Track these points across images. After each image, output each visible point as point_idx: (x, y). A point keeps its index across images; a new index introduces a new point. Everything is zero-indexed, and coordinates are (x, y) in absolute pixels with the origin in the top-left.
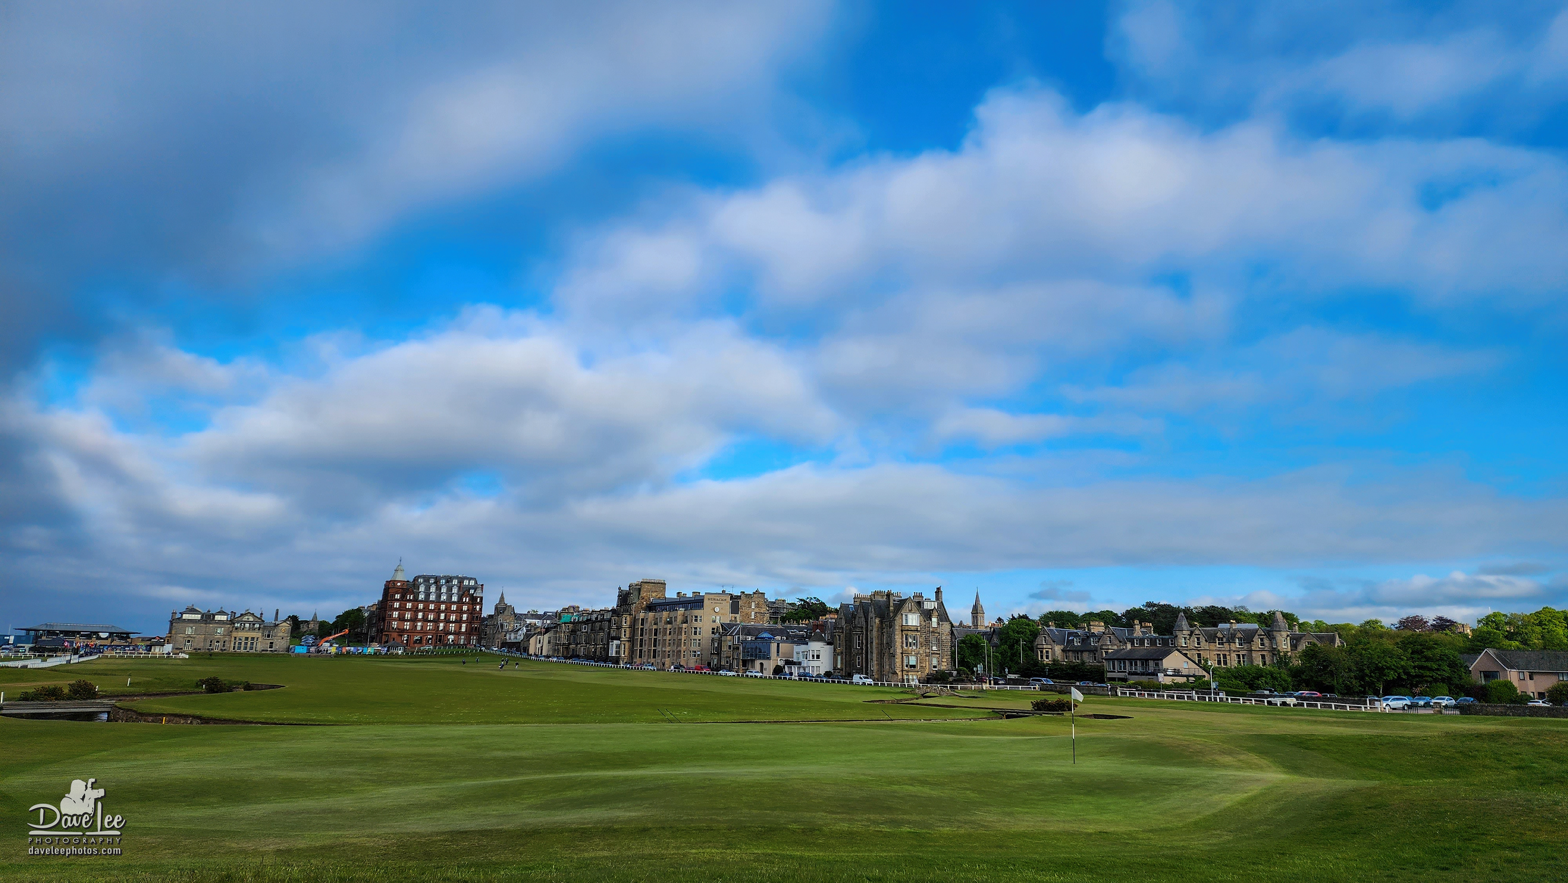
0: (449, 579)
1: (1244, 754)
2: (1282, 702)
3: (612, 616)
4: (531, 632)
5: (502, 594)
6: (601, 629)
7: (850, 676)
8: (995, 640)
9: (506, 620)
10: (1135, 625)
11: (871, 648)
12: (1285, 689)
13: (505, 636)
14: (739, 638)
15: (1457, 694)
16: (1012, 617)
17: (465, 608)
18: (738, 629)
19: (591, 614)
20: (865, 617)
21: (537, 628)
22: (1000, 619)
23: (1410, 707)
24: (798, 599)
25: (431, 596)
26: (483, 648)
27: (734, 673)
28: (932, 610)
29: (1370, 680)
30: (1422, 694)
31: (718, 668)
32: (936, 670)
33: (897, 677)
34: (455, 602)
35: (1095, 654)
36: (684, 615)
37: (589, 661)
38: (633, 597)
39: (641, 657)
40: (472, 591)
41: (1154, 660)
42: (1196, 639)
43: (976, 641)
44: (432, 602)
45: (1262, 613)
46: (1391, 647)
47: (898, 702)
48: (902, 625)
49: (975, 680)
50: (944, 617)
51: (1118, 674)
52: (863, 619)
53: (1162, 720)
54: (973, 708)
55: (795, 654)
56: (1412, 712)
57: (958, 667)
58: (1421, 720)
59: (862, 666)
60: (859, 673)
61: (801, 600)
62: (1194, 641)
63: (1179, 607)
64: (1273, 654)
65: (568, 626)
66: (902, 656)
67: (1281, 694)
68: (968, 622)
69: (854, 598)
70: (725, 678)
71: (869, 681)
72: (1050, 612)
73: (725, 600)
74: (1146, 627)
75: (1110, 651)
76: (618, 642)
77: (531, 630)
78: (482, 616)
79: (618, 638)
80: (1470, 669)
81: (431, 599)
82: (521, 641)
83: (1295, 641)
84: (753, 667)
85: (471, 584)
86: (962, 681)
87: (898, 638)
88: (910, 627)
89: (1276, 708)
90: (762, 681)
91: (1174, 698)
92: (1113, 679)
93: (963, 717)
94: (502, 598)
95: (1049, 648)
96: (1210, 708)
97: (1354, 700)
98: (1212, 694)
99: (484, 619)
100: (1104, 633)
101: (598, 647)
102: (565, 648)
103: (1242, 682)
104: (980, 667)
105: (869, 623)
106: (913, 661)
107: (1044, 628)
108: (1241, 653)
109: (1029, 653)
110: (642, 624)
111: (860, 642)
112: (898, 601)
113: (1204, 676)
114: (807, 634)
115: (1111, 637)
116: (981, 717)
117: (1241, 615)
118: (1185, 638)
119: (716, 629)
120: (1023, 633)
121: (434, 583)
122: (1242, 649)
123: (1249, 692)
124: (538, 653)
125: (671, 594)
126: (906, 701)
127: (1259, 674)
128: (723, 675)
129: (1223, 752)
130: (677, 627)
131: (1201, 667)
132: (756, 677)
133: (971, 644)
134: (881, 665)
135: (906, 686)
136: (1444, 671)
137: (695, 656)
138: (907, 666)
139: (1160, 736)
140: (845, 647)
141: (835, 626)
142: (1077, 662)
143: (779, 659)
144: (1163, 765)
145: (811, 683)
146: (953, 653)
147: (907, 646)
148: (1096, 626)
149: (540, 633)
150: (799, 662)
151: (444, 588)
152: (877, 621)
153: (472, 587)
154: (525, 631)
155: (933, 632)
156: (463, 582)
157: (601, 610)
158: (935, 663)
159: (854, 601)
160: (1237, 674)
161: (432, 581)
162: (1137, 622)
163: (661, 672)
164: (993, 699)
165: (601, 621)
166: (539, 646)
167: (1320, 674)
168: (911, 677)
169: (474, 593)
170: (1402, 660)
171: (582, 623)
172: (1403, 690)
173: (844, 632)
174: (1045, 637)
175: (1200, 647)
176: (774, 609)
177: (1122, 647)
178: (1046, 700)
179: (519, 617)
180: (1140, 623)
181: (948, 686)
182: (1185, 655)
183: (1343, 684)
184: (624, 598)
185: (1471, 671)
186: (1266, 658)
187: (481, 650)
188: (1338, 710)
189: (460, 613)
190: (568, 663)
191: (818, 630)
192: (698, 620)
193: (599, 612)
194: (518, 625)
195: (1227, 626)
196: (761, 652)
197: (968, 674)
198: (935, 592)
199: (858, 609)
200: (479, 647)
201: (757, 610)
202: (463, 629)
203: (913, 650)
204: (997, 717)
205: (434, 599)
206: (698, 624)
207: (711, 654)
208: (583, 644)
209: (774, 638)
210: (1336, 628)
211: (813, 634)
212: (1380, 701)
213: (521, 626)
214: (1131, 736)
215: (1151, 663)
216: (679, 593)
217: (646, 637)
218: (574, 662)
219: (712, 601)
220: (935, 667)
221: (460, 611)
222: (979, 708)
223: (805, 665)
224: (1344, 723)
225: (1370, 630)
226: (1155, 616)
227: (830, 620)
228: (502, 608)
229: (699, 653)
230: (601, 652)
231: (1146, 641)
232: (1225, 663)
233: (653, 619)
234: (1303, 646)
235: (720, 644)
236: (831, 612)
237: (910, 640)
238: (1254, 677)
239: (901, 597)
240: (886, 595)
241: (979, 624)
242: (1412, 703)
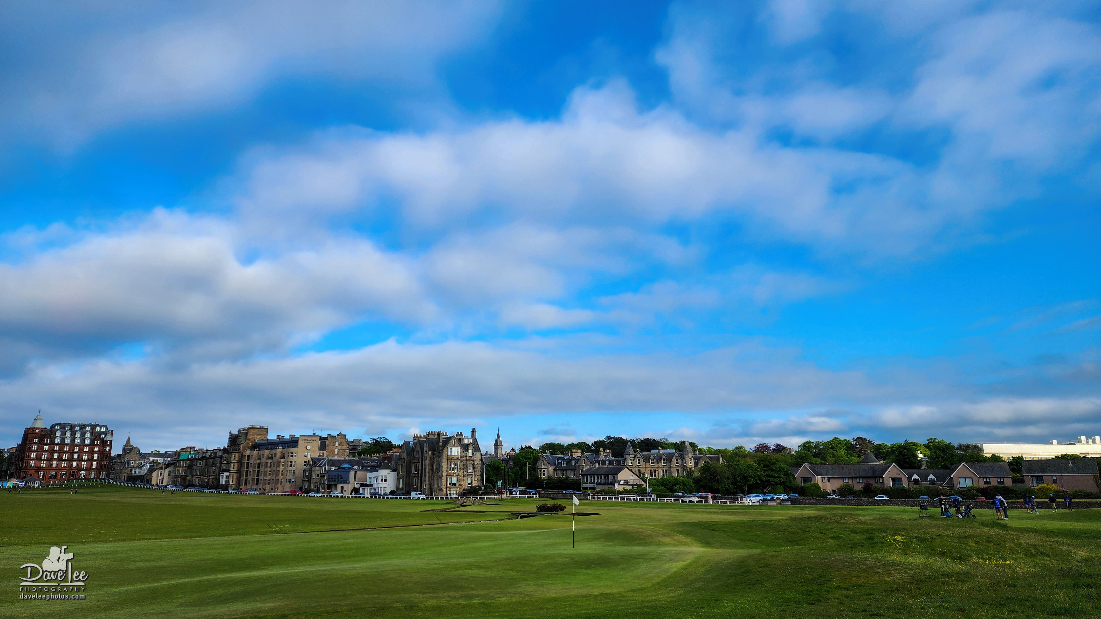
0: (83, 427)
1: (676, 536)
2: (690, 500)
3: (223, 454)
4: (154, 467)
5: (129, 438)
6: (214, 464)
7: (408, 493)
8: (511, 464)
9: (132, 458)
10: (600, 451)
11: (425, 472)
12: (691, 492)
13: (131, 471)
14: (325, 468)
15: (788, 492)
16: (521, 448)
17: (96, 449)
18: (325, 462)
19: (206, 452)
20: (421, 450)
21: (159, 464)
22: (513, 450)
23: (763, 501)
24: (371, 438)
25: (66, 440)
26: (111, 481)
27: (320, 495)
28: (469, 444)
29: (740, 484)
30: (769, 493)
31: (308, 491)
32: (470, 487)
33: (442, 493)
34: (88, 444)
35: (575, 471)
36: (282, 452)
37: (203, 488)
38: (242, 440)
39: (246, 484)
40: (103, 436)
41: (612, 474)
42: (638, 460)
43: (498, 465)
44: (67, 445)
45: (676, 443)
46: (752, 463)
47: (445, 510)
48: (448, 456)
49: (497, 492)
50: (477, 449)
51: (590, 484)
52: (420, 452)
53: (620, 515)
54: (497, 512)
55: (368, 479)
56: (763, 504)
57: (485, 484)
58: (770, 509)
59: (418, 486)
60: (415, 491)
61: (374, 439)
62: (636, 462)
63: (627, 439)
64: (684, 469)
65: (186, 462)
66: (447, 478)
67: (688, 495)
68: (491, 451)
69: (414, 437)
70: (314, 499)
71: (423, 496)
72: (546, 444)
73: (316, 440)
74: (607, 453)
75: (584, 469)
76: (228, 474)
77: (154, 465)
78: (111, 456)
79: (228, 471)
80: (796, 476)
81: (66, 442)
82: (145, 474)
83: (697, 460)
84: (336, 489)
85: (102, 430)
86: (487, 493)
87: (444, 465)
88: (453, 457)
89: (687, 504)
90: (341, 500)
91: (625, 500)
92: (586, 488)
93: (491, 519)
94: (128, 441)
95: (546, 469)
96: (647, 506)
97: (731, 497)
98: (648, 496)
99: (113, 458)
100: (581, 457)
101: (210, 477)
102: (183, 479)
103: (665, 488)
104: (500, 483)
105: (424, 455)
106: (454, 480)
107: (542, 454)
108: (664, 469)
109: (532, 472)
110: (248, 460)
111: (417, 468)
112: (445, 439)
113: (643, 485)
114: (377, 464)
115: (586, 460)
116: (503, 518)
117: (664, 444)
118: (631, 460)
119: (307, 462)
120: (529, 458)
121: (69, 429)
122: (666, 466)
123: (670, 494)
124: (159, 484)
125: (272, 436)
126: (450, 509)
127: (676, 482)
128: (312, 496)
129: (664, 535)
130: (276, 461)
131: (641, 479)
132: (338, 497)
133: (494, 467)
134: (431, 485)
135: (449, 499)
136: (781, 478)
137: (290, 483)
138: (450, 484)
139: (624, 526)
140: (405, 472)
141: (399, 458)
142: (564, 477)
143: (356, 483)
144: (628, 546)
145: (379, 499)
146: (482, 474)
147: (450, 470)
148: (576, 453)
149: (161, 468)
150: (371, 485)
151: (79, 433)
152: (430, 453)
153: (103, 433)
154: (149, 467)
155: (469, 460)
156: (95, 429)
157: (214, 450)
158: (469, 481)
159: (414, 439)
160: (662, 483)
161: (67, 428)
162: (601, 449)
163: (263, 496)
164: (509, 505)
165: (214, 458)
166: (160, 478)
167: (711, 481)
168: (452, 492)
169: (104, 438)
170: (758, 471)
171: (197, 459)
172: (759, 490)
173: (406, 461)
174: (543, 461)
175: (640, 465)
176: (353, 446)
177: (592, 467)
178: (546, 504)
179: (144, 456)
180: (604, 450)
181: (478, 497)
182: (631, 471)
183: (724, 487)
184: (234, 440)
185: (796, 477)
186: (680, 471)
187: (109, 483)
188: (722, 504)
189: (92, 453)
190: (185, 491)
191: (386, 461)
192: (294, 456)
193: (213, 451)
194: (142, 462)
195: (656, 451)
196: (342, 478)
197: (492, 488)
198: (472, 432)
199: (416, 445)
200: (108, 480)
201: (340, 447)
202: (94, 466)
203: (455, 473)
204: (514, 518)
205: (68, 443)
206: (294, 459)
207: (303, 481)
208: (198, 475)
209: (352, 468)
210: (719, 452)
211: (382, 464)
212: (746, 498)
213: (145, 462)
214: (606, 527)
215: (611, 477)
216: (278, 436)
217: (251, 469)
218: (190, 490)
219: (305, 442)
220: (469, 484)
221: (92, 452)
222: (501, 512)
223: (376, 487)
224: (728, 512)
225: (739, 453)
226: (612, 445)
227: (395, 454)
228: (128, 449)
229: (293, 480)
230: (213, 481)
231: (607, 462)
232: (655, 476)
233: (257, 455)
234: (701, 464)
235: (310, 473)
236: (395, 447)
237: (453, 466)
238: (673, 484)
239: (448, 436)
240: (437, 434)
241: (499, 453)
242: (764, 498)
